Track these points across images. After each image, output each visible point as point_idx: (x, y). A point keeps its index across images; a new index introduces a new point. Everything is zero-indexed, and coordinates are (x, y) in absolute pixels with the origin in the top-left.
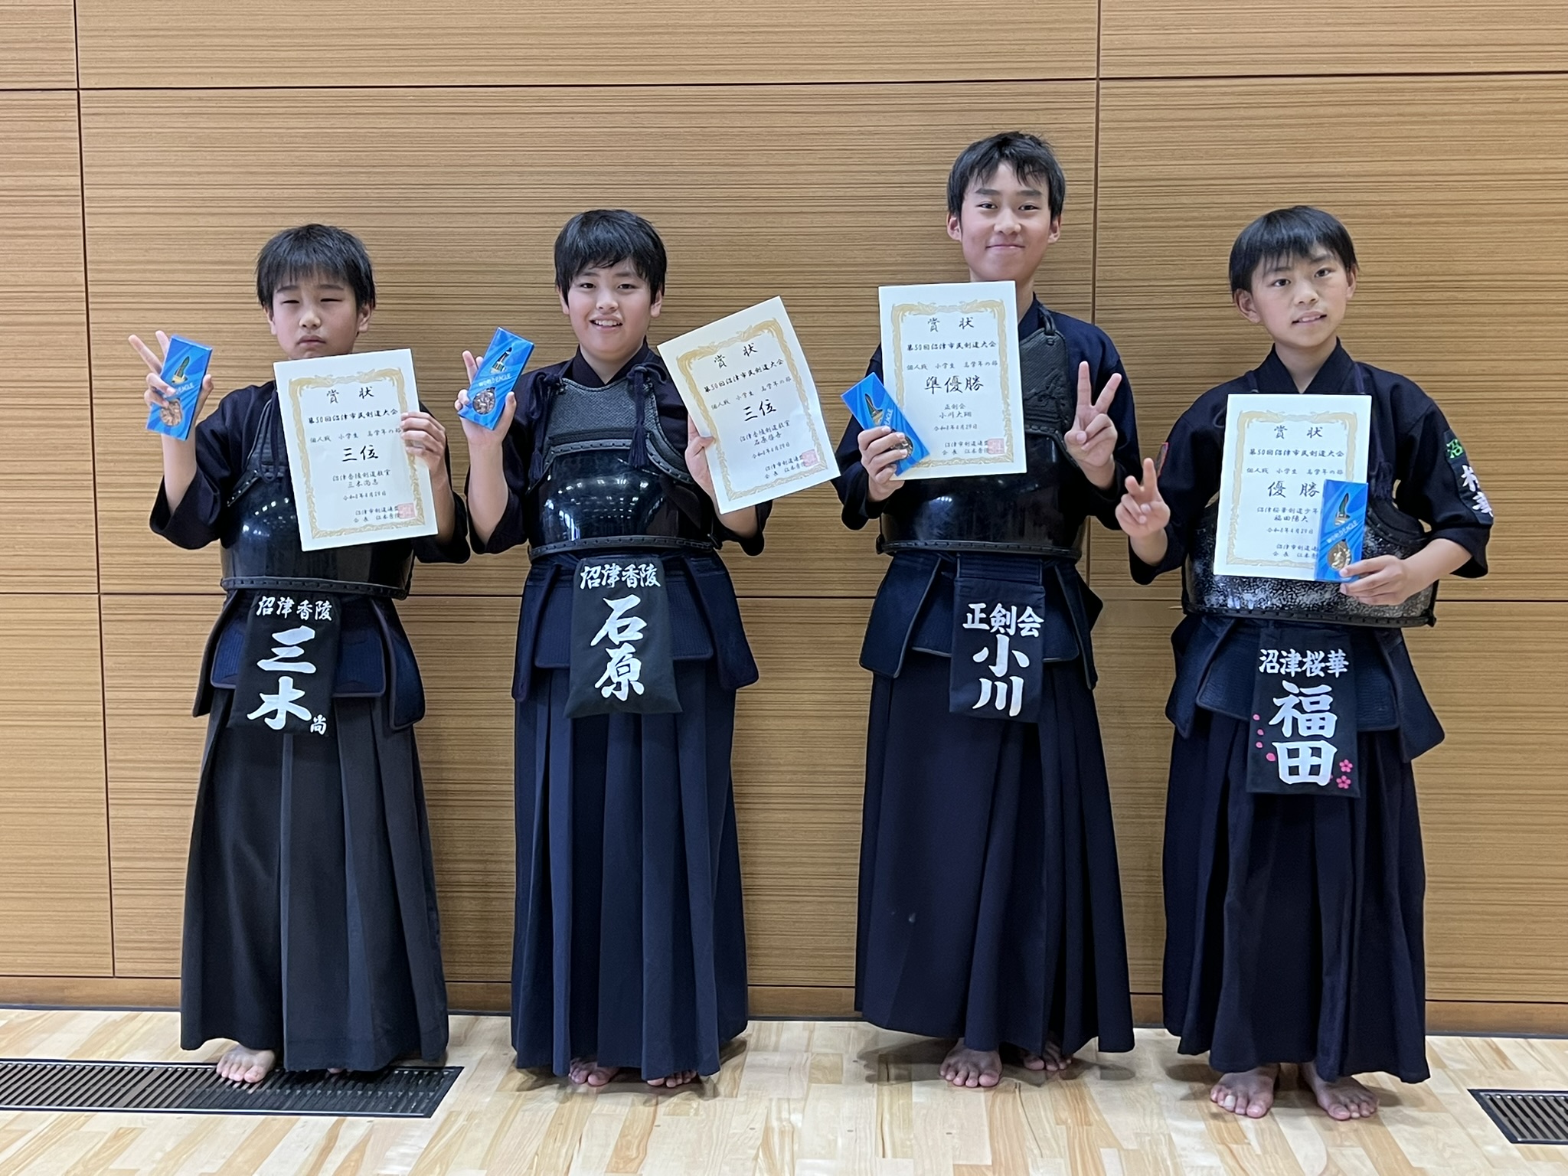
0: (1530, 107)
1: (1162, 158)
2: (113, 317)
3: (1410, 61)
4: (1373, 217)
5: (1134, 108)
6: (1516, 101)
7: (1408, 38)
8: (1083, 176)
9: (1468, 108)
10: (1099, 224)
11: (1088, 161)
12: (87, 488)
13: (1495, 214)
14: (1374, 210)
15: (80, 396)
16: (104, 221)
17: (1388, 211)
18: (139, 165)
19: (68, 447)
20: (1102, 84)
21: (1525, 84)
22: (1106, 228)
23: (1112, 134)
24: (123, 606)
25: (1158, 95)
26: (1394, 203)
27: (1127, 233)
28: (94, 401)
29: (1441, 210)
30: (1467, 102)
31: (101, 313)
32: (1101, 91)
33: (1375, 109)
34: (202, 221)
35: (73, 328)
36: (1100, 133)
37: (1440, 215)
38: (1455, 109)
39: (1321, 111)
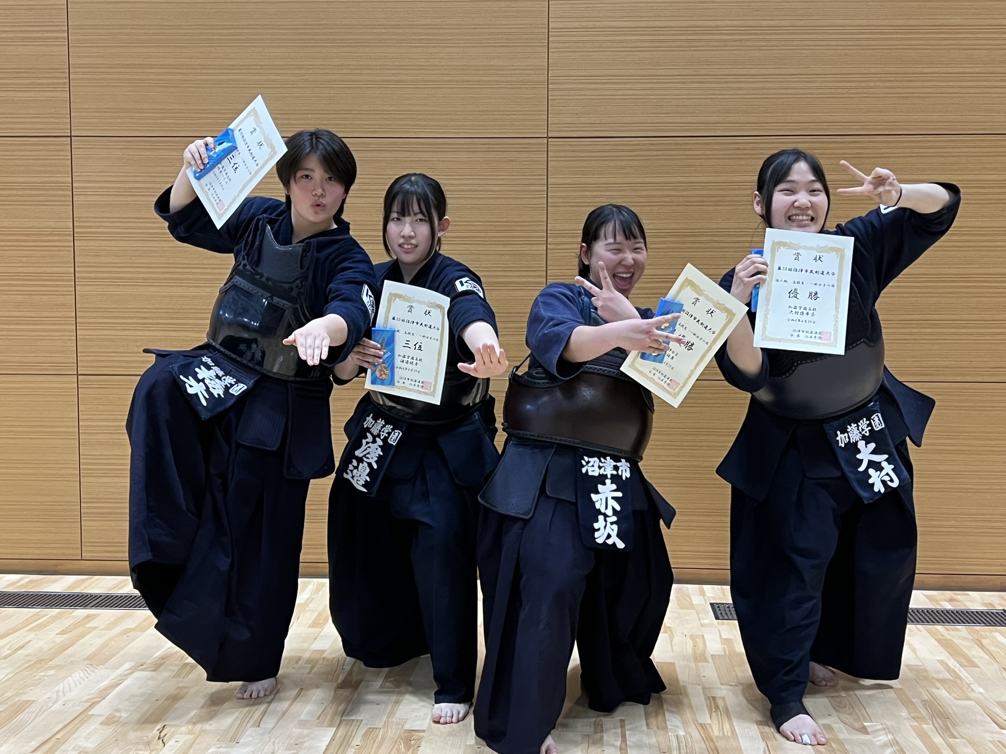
0: (745, 152)
1: (577, 174)
2: (86, 243)
3: (689, 130)
4: (674, 202)
5: (564, 151)
6: (738, 149)
7: (689, 119)
8: (542, 182)
9: (716, 152)
10: (549, 204)
11: (543, 175)
12: (72, 324)
13: (730, 201)
14: (675, 199)
15: (70, 280)
16: (82, 198)
17: (681, 199)
18: (100, 172)
19: (64, 305)
20: (550, 140)
21: (742, 141)
22: (551, 206)
23: (555, 163)
24: (88, 381)
25: (575, 145)
26: (683, 196)
27: (561, 208)
28: (76, 283)
29: (705, 199)
30: (716, 149)
31: (80, 242)
32: (549, 143)
33: (675, 153)
34: (129, 199)
35: (67, 249)
36: (549, 163)
37: (704, 202)
38: (711, 153)
39: (649, 153)
